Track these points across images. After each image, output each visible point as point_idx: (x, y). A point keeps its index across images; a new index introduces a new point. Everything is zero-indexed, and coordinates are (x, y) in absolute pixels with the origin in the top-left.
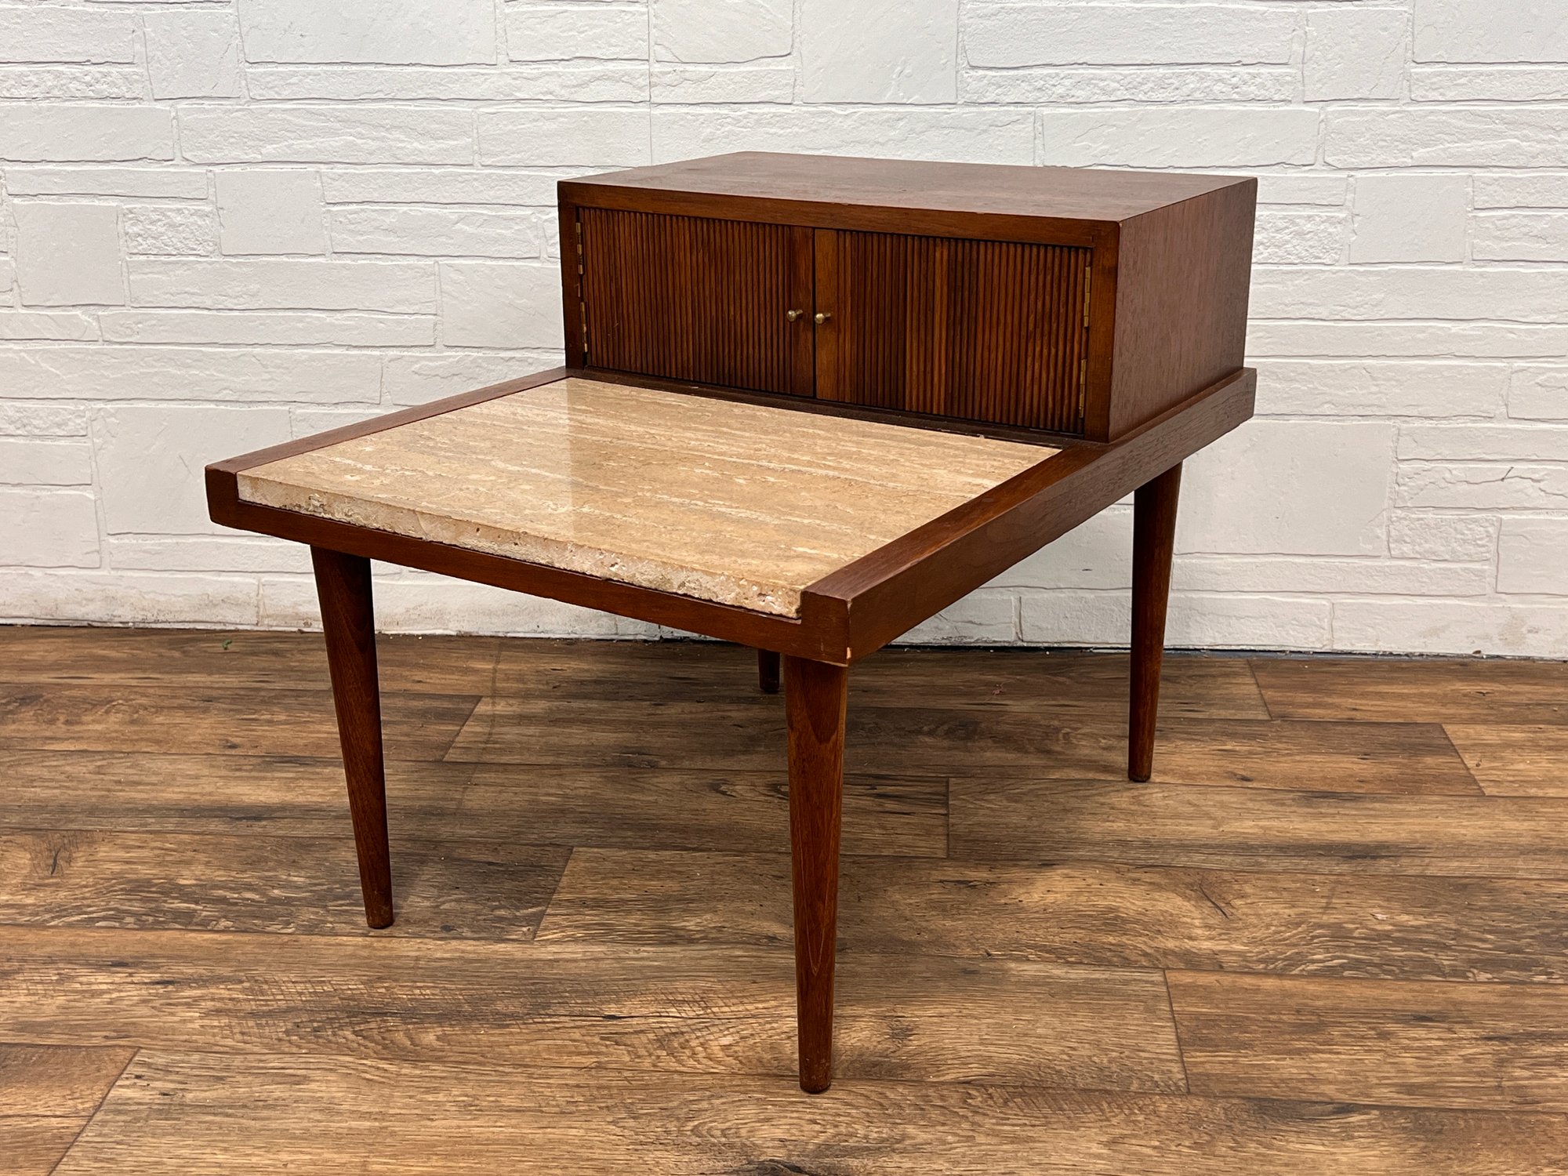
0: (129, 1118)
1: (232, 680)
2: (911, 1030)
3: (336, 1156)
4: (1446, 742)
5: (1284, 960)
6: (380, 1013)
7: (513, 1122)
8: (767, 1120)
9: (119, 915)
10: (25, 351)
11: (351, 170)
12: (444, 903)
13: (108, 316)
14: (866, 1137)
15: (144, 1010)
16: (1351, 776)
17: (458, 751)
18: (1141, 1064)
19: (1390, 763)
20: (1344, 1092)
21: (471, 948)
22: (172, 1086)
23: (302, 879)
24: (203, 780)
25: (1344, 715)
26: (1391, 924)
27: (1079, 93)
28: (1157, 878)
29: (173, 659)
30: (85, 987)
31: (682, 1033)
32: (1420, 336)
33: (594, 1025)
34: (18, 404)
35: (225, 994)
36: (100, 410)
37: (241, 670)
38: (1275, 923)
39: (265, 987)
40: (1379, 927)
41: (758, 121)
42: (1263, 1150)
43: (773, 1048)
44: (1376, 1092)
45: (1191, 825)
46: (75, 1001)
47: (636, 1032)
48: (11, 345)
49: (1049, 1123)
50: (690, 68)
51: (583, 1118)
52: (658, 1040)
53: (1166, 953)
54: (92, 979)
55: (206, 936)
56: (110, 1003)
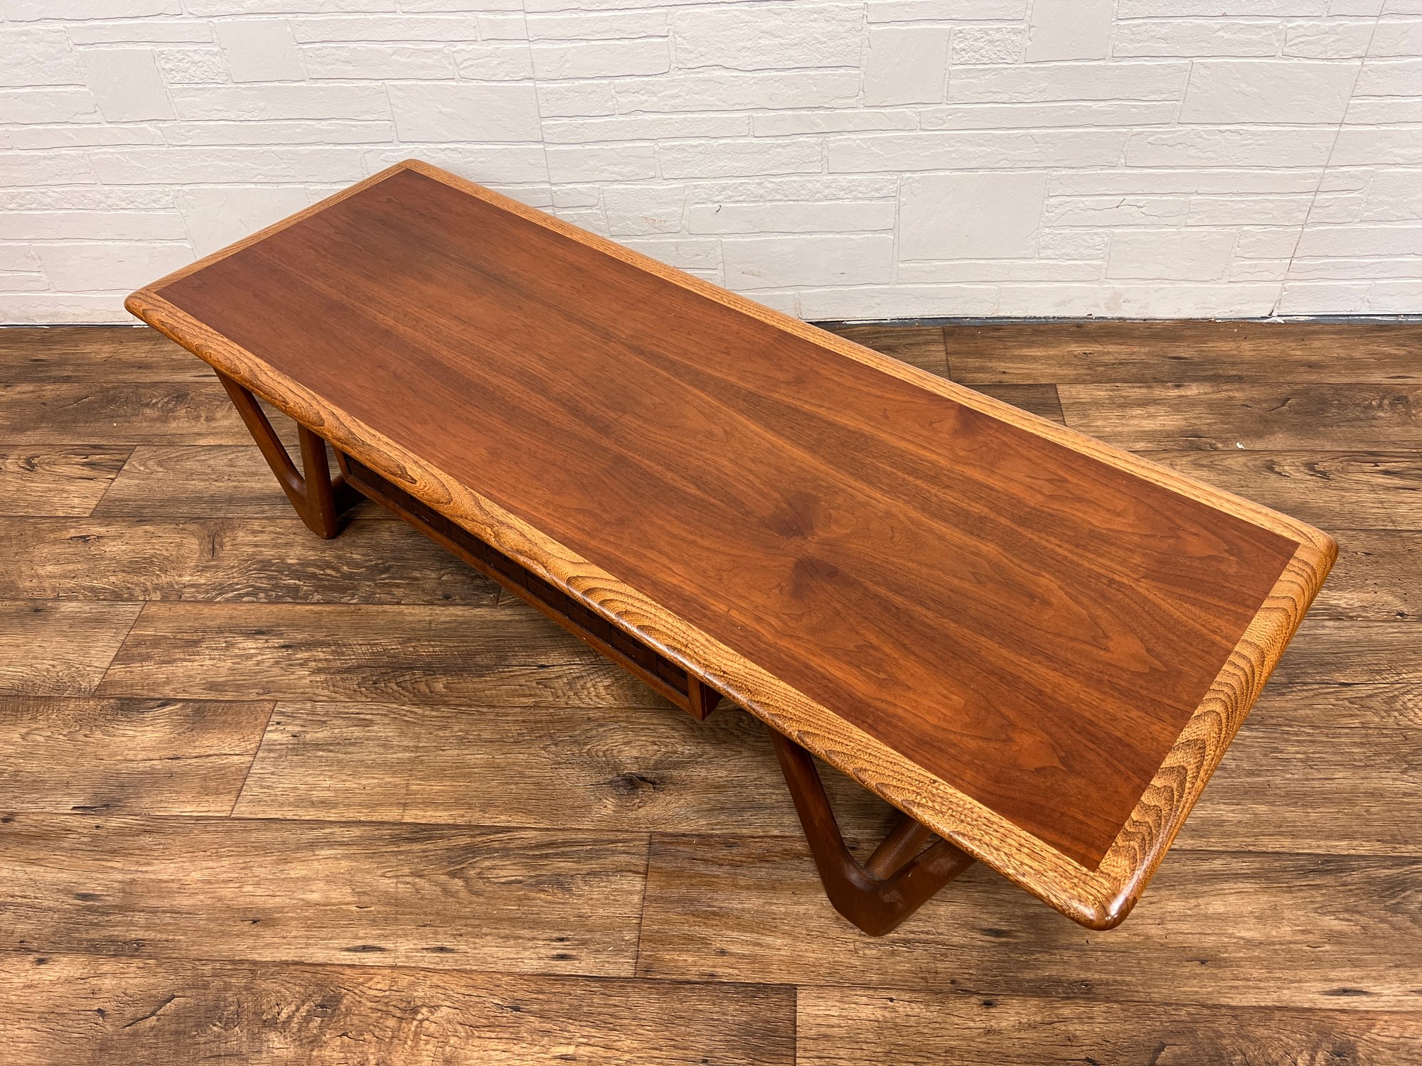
3: (392, 780)
4: (1056, 402)
8: (629, 742)
9: (255, 592)
10: (118, 153)
11: (311, 18)
12: (444, 575)
13: (167, 128)
14: (682, 753)
15: (276, 670)
21: (461, 612)
22: (298, 729)
23: (359, 557)
25: (996, 378)
30: (242, 652)
31: (582, 677)
33: (532, 673)
35: (322, 656)
36: (179, 191)
39: (345, 650)
46: (237, 663)
47: (556, 678)
48: (107, 149)
51: (527, 746)
52: (569, 683)
54: (245, 645)
55: (308, 608)
56: (257, 664)
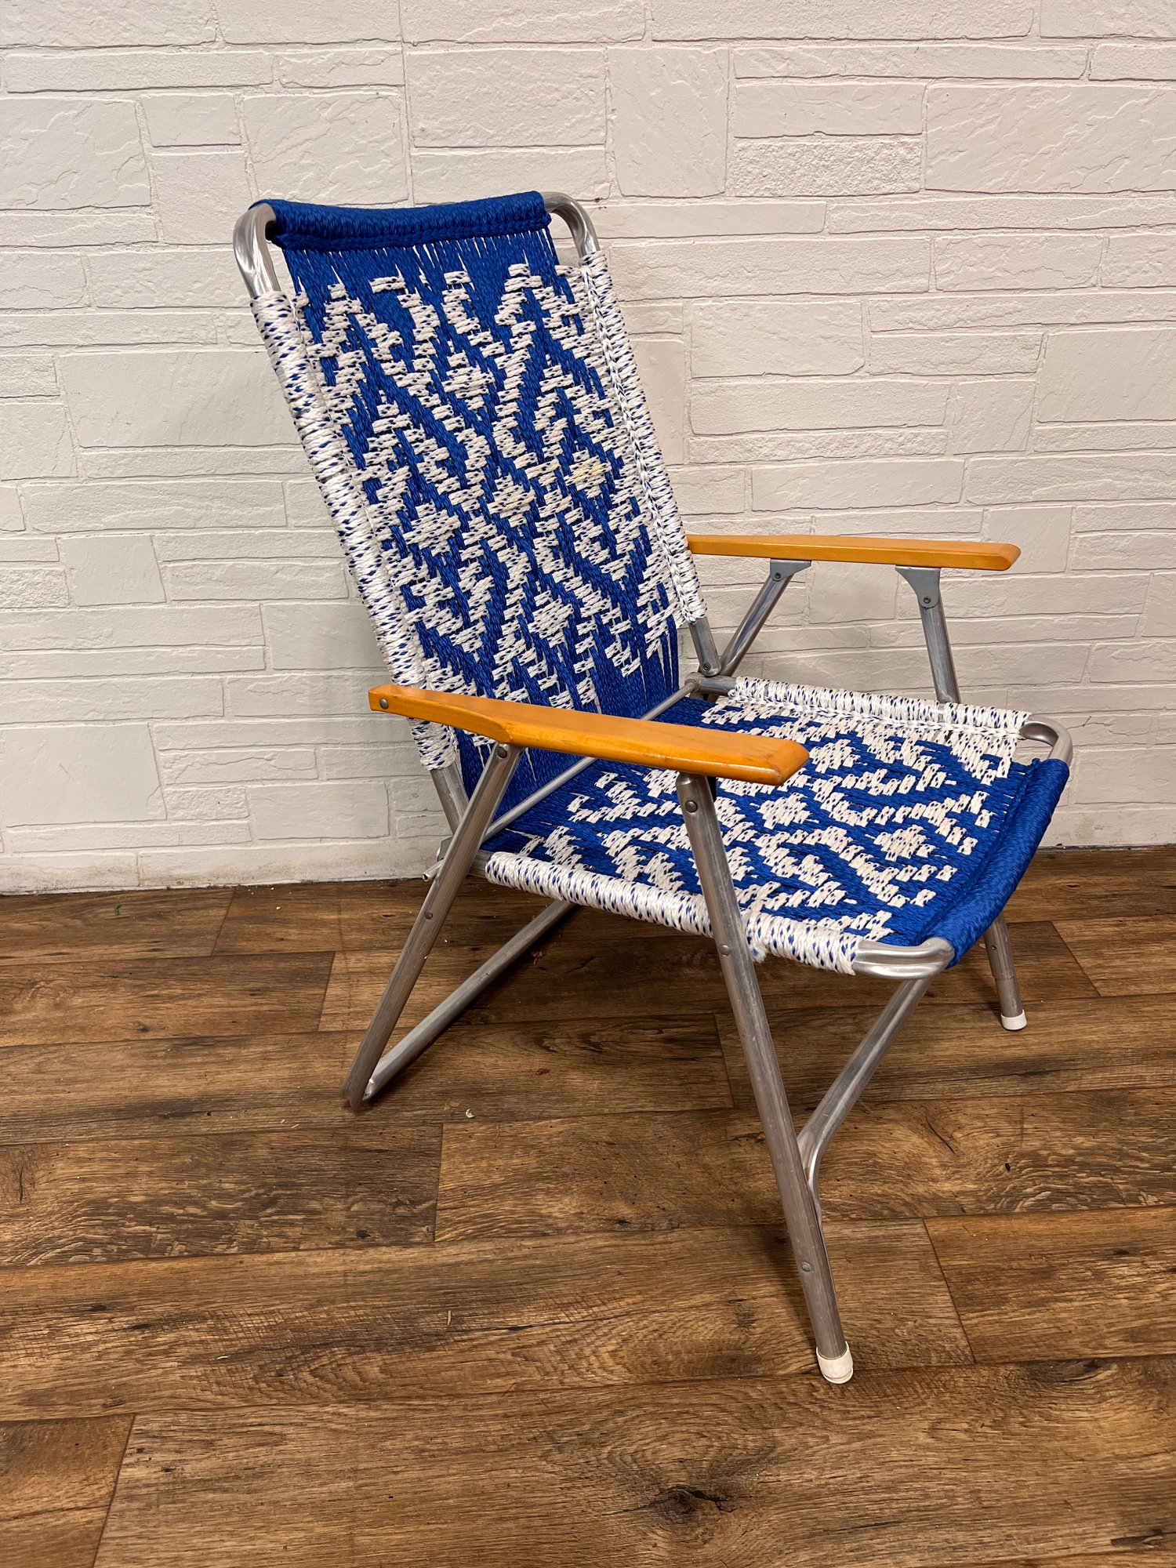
0: (142, 1505)
1: (130, 951)
3: (326, 1530)
4: (1060, 941)
5: (1006, 1197)
6: (327, 1345)
7: (464, 1467)
8: (662, 1438)
9: (87, 1246)
11: (182, 534)
12: (353, 1204)
14: (745, 1448)
15: (131, 1366)
17: (328, 1018)
18: (932, 1332)
19: (1027, 967)
20: (1085, 1344)
21: (386, 1256)
22: (170, 1457)
23: (232, 1186)
24: (129, 1072)
26: (1072, 1148)
28: (893, 1115)
29: (77, 929)
30: (73, 1341)
31: (575, 1341)
33: (502, 1340)
35: (195, 1336)
37: (134, 938)
38: (989, 1155)
39: (228, 1324)
40: (1064, 1152)
42: (1046, 1423)
43: (650, 1349)
44: (1109, 1342)
45: (902, 1051)
46: (68, 1358)
47: (539, 1344)
49: (881, 1412)
51: (518, 1454)
52: (558, 1352)
53: (920, 1199)
54: (77, 1329)
55: (166, 1265)
56: (99, 1358)
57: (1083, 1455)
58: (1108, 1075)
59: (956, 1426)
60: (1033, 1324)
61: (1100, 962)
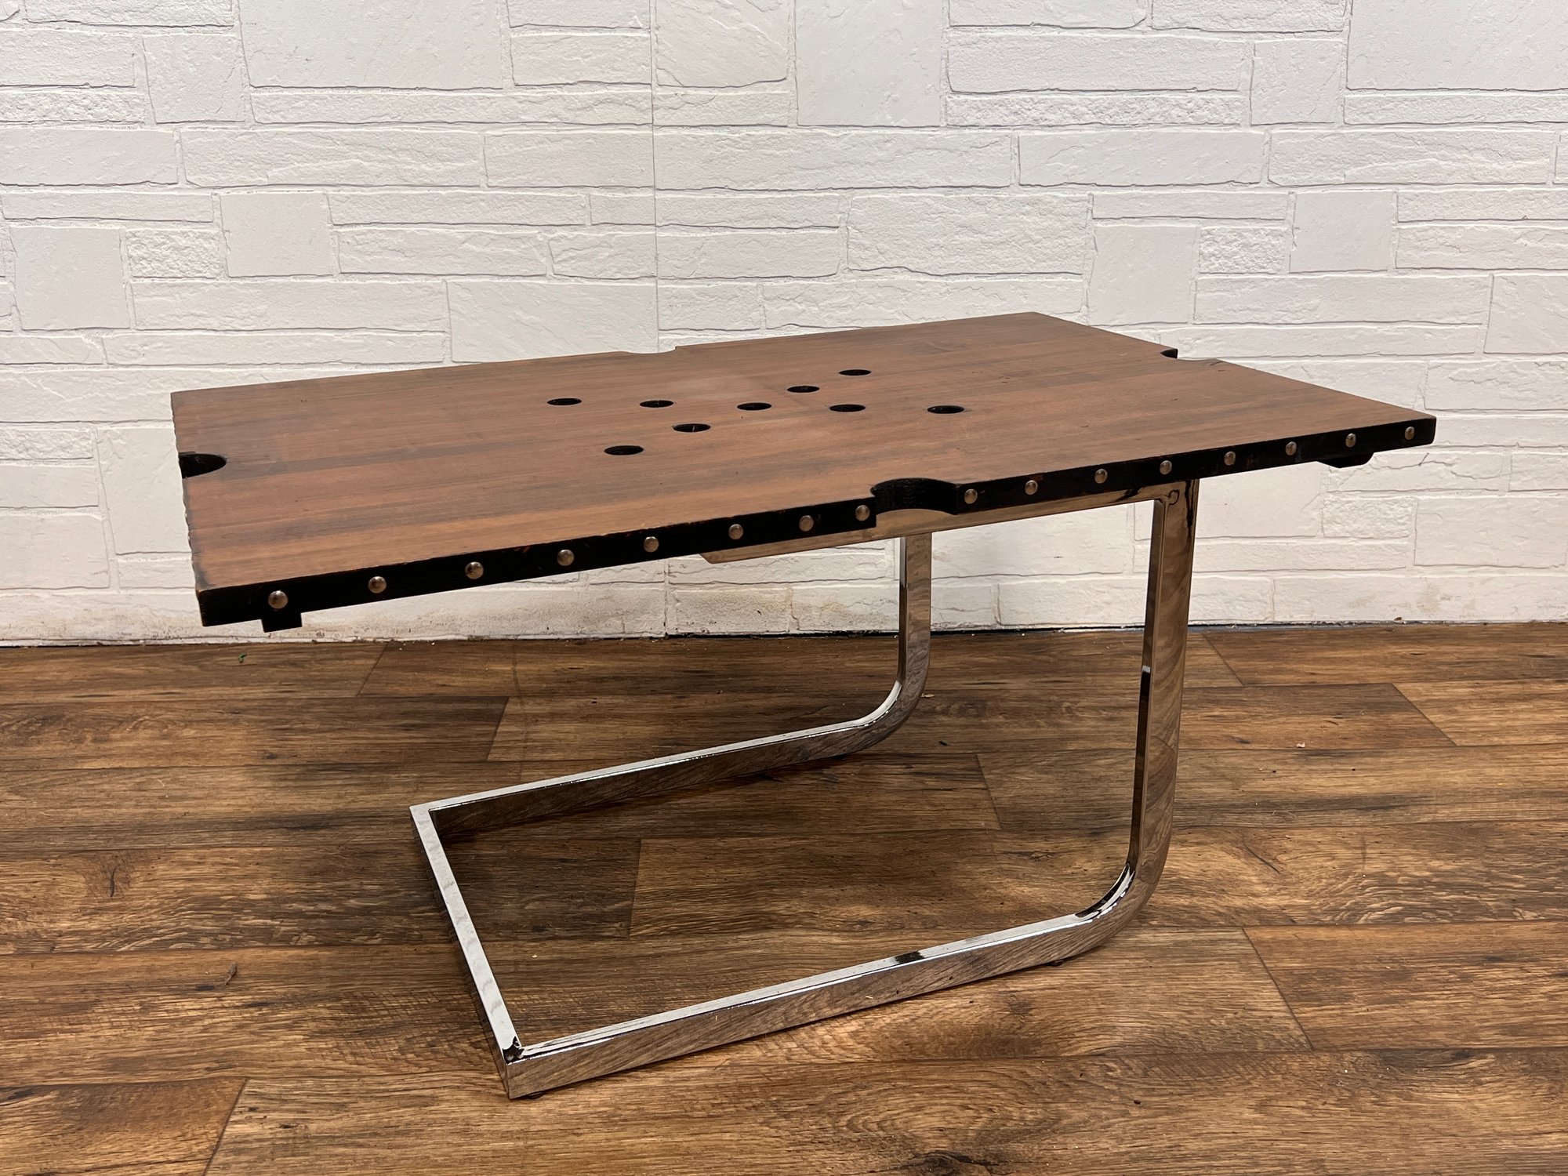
1: (255, 692)
2: (1029, 1004)
4: (1403, 700)
5: (1348, 909)
7: (665, 1129)
8: (919, 1108)
9: (192, 937)
10: (27, 376)
11: (358, 192)
12: (527, 903)
13: (113, 339)
14: (1022, 1119)
15: (245, 1037)
16: (1334, 734)
17: (499, 750)
18: (1258, 1023)
19: (1364, 721)
20: (1453, 1037)
21: (565, 946)
22: (291, 1116)
24: (250, 792)
25: (1305, 679)
26: (1429, 870)
27: (1051, 117)
28: (1202, 838)
29: (191, 673)
30: (172, 1016)
32: (1352, 337)
34: (21, 428)
35: (325, 1013)
36: (105, 432)
37: (262, 682)
38: (1323, 875)
39: (366, 1003)
40: (1417, 874)
41: (755, 142)
42: (1405, 1103)
44: (1483, 1034)
45: (1210, 787)
46: (164, 1031)
48: (11, 370)
49: (1194, 1090)
50: (691, 91)
51: (733, 1121)
53: (1238, 911)
54: (178, 1006)
55: (291, 952)
56: (204, 1031)
57: (1454, 1131)
58: (1469, 810)
59: (1291, 1104)
60: (1385, 1019)
61: (1454, 717)
